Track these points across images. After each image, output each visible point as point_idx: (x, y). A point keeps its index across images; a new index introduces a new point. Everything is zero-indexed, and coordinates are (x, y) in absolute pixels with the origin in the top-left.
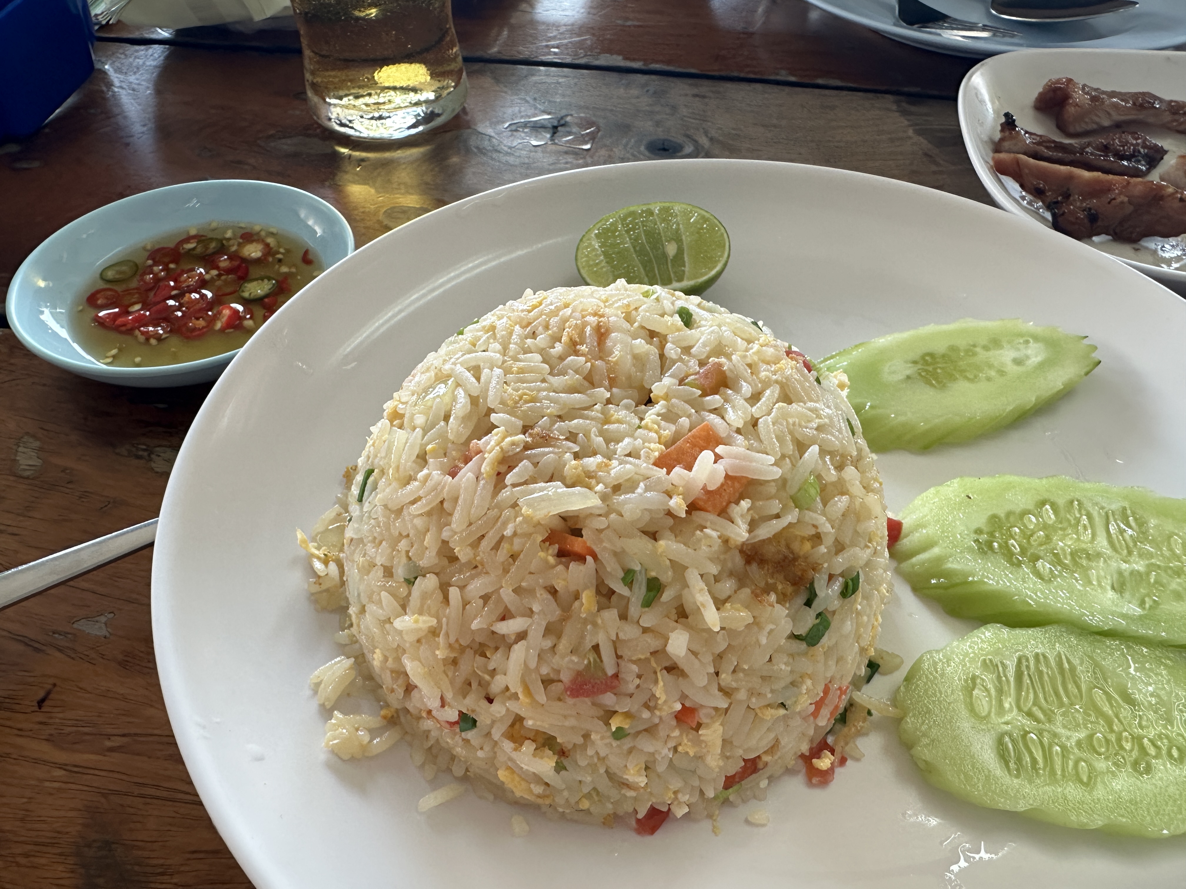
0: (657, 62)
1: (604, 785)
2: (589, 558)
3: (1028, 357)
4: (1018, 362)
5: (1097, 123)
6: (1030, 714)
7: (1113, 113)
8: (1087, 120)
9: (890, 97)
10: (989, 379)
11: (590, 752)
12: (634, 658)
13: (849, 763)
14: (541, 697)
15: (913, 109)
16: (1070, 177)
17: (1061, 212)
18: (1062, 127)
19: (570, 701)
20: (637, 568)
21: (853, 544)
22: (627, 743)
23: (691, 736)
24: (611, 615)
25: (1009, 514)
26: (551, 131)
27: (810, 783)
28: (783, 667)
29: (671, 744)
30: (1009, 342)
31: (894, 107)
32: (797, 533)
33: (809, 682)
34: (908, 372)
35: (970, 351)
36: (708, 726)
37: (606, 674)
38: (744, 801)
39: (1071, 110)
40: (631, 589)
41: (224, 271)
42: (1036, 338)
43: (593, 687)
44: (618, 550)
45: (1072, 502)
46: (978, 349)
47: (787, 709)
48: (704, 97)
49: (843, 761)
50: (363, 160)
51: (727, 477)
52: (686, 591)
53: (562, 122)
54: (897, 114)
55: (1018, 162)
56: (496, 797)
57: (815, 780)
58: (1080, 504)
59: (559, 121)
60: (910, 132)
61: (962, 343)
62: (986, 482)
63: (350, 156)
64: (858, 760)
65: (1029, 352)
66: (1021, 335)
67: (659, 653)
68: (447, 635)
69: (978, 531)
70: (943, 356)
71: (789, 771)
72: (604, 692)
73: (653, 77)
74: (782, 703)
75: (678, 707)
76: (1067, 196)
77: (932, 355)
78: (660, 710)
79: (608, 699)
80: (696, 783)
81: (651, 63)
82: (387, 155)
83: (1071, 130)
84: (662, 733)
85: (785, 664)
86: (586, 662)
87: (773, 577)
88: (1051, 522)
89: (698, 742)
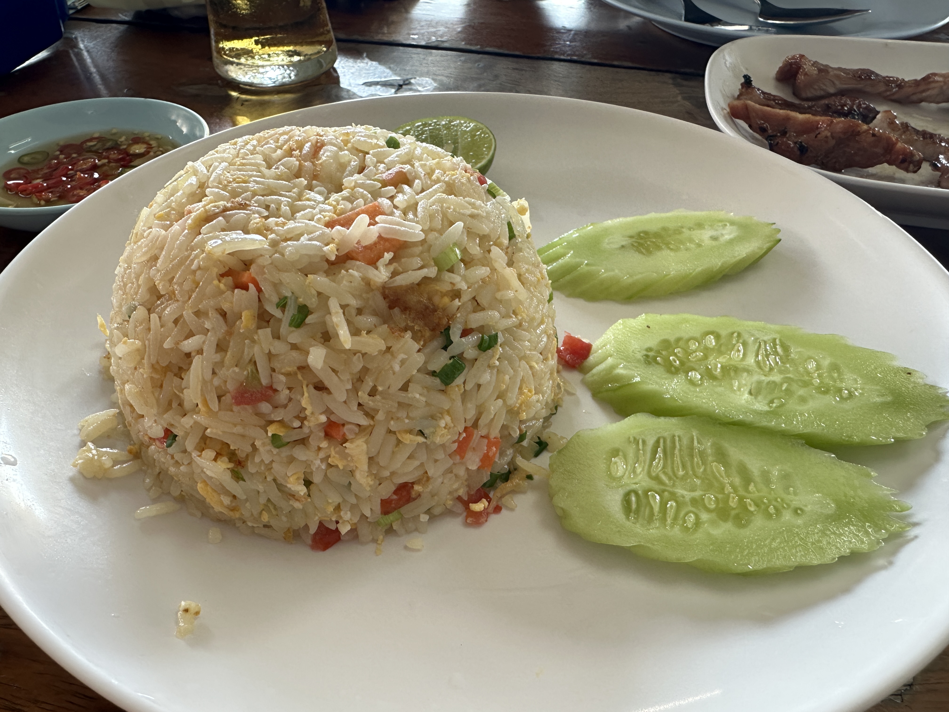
0: (491, 46)
1: (275, 495)
2: (251, 286)
3: (722, 235)
4: (714, 238)
5: (823, 90)
6: (657, 479)
7: (837, 82)
8: (816, 87)
9: (668, 75)
10: (687, 249)
11: (257, 460)
12: (283, 371)
13: (504, 512)
14: (215, 406)
15: (685, 83)
16: (788, 119)
17: (776, 143)
18: (795, 94)
19: (236, 408)
20: (289, 294)
21: (492, 307)
22: (285, 452)
23: (337, 449)
24: (265, 334)
25: (678, 340)
26: (397, 88)
27: (467, 524)
28: (418, 396)
29: (322, 455)
30: (711, 226)
31: (670, 81)
32: (438, 288)
33: (448, 419)
34: (624, 243)
35: (678, 231)
36: (352, 441)
37: (261, 384)
38: (408, 532)
39: (801, 77)
40: (283, 312)
41: (113, 160)
42: (732, 223)
43: (252, 395)
44: (276, 282)
45: (733, 333)
46: (684, 230)
47: (426, 438)
48: (522, 70)
49: (498, 509)
50: (247, 101)
51: (380, 237)
52: (328, 317)
53: (407, 82)
54: (671, 86)
55: (746, 107)
56: (203, 514)
57: (469, 520)
58: (739, 335)
59: (404, 81)
60: (679, 98)
61: (671, 225)
62: (666, 317)
63: (238, 98)
64: (512, 510)
65: (724, 232)
66: (721, 221)
67: (304, 368)
68: (149, 356)
69: (649, 349)
70: (656, 233)
71: (448, 513)
72: (260, 400)
73: (486, 56)
74: (420, 431)
75: (323, 419)
76: (784, 133)
77: (646, 233)
78: (309, 421)
79: (265, 407)
80: (354, 501)
81: (486, 47)
82: (266, 98)
83: (804, 95)
84: (313, 442)
85: (420, 394)
86: (245, 373)
87: (413, 322)
88: (711, 346)
89: (344, 456)
